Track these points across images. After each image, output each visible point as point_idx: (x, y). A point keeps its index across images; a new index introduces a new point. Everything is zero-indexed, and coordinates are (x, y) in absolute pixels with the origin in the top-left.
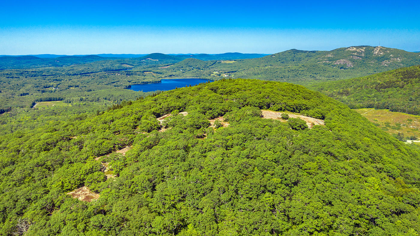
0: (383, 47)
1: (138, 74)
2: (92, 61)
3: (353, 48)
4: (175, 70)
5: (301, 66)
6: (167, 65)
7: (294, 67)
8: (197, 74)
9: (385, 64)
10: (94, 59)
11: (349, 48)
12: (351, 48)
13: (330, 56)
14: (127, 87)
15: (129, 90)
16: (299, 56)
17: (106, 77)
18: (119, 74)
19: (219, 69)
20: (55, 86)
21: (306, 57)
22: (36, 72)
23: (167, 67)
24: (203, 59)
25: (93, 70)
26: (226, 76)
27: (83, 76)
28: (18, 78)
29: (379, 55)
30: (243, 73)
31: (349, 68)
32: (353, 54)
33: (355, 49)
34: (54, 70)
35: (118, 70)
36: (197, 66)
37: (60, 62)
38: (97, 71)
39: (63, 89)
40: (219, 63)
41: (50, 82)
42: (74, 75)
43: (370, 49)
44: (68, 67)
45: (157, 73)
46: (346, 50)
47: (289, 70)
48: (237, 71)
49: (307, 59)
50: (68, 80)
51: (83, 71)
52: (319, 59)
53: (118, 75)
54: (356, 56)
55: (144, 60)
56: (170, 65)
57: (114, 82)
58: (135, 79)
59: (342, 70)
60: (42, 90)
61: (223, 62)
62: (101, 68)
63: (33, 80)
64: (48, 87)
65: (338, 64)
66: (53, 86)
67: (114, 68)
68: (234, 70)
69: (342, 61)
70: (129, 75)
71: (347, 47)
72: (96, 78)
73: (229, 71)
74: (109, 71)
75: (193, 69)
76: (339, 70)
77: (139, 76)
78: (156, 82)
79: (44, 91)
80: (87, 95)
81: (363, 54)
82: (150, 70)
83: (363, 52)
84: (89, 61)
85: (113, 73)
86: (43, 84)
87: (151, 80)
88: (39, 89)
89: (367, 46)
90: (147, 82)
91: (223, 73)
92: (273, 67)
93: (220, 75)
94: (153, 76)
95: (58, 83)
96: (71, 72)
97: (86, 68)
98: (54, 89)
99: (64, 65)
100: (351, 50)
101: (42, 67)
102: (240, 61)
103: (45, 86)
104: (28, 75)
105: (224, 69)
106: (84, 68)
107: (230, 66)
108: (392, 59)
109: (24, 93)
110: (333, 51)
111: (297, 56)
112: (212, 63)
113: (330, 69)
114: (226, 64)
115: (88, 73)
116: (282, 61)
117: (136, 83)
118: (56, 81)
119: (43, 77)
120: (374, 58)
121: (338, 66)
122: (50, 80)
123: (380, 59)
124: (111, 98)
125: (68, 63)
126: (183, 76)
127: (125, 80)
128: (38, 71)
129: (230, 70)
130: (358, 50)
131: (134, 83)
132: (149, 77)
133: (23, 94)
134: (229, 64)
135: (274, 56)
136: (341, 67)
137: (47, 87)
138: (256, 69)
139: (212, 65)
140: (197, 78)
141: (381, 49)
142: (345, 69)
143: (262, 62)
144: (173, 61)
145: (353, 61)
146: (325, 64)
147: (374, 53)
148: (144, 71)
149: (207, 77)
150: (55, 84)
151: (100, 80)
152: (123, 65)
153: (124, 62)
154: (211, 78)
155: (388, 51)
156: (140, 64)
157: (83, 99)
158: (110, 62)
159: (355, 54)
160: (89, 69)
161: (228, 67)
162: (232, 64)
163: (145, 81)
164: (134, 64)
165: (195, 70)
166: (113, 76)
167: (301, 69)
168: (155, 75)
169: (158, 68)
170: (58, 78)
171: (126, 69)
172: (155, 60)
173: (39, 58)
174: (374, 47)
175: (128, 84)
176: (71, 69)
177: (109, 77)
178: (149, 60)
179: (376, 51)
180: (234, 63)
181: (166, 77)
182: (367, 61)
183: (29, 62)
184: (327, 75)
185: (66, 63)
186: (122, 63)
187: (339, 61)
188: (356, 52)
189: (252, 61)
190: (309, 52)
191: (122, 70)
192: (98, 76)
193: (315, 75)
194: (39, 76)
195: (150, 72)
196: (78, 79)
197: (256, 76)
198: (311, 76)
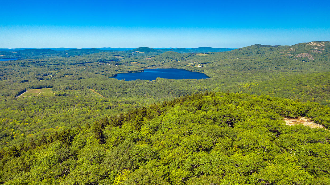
1: (125, 64)
3: (313, 43)
4: (156, 61)
5: (266, 59)
6: (151, 57)
7: (260, 60)
8: (175, 65)
10: (94, 52)
11: (309, 43)
12: (312, 43)
13: (292, 50)
14: (113, 75)
15: (114, 79)
16: (263, 50)
17: (97, 67)
18: (110, 64)
19: (193, 61)
20: (53, 74)
21: (269, 51)
22: (45, 62)
23: (151, 58)
24: (181, 52)
25: (91, 60)
26: (199, 67)
27: (81, 65)
30: (214, 64)
32: (314, 48)
33: (315, 44)
34: (60, 60)
35: (111, 61)
36: (175, 58)
37: (68, 53)
38: (93, 61)
39: (59, 76)
40: (194, 55)
41: (51, 70)
42: (74, 64)
43: (329, 44)
45: (141, 63)
46: (307, 45)
47: (256, 62)
48: (209, 62)
49: (270, 53)
50: (66, 69)
51: (82, 61)
52: (281, 52)
53: (108, 64)
54: (317, 50)
55: (133, 53)
56: (153, 57)
57: (103, 71)
58: (121, 69)
59: (304, 62)
61: (197, 54)
62: (97, 59)
63: (39, 69)
64: (48, 75)
65: (299, 57)
66: (52, 74)
67: (108, 59)
68: (206, 62)
69: (304, 55)
70: (118, 65)
71: (307, 42)
72: (90, 67)
73: (202, 63)
74: (102, 61)
75: (172, 61)
76: (301, 63)
77: (125, 66)
78: (139, 71)
79: (42, 78)
80: (75, 83)
81: (323, 48)
82: (136, 61)
83: (324, 46)
84: (91, 53)
85: (105, 63)
86: (44, 73)
87: (135, 70)
89: (326, 41)
90: (132, 72)
91: (197, 64)
92: (240, 59)
93: (194, 66)
94: (138, 66)
95: (57, 71)
97: (85, 58)
99: (71, 56)
100: (311, 44)
102: (211, 54)
103: (45, 74)
104: (37, 64)
105: (198, 60)
106: (83, 59)
107: (203, 58)
109: (24, 80)
110: (294, 45)
111: (261, 50)
112: (188, 55)
113: (293, 61)
114: (200, 56)
115: (86, 63)
116: (248, 54)
117: (122, 72)
119: (48, 66)
121: (300, 59)
122: (52, 69)
124: (94, 87)
125: (74, 54)
126: (162, 66)
127: (112, 69)
128: (47, 60)
129: (203, 61)
130: (318, 45)
131: (120, 72)
132: (134, 67)
133: (23, 81)
134: (202, 56)
135: (241, 50)
136: (303, 60)
138: (225, 61)
139: (188, 57)
140: (174, 68)
142: (306, 62)
143: (231, 55)
145: (314, 55)
146: (288, 57)
148: (131, 62)
149: (183, 68)
150: (53, 72)
151: (92, 69)
152: (115, 56)
153: (117, 54)
154: (186, 68)
156: (129, 56)
159: (316, 48)
160: (87, 59)
161: (201, 59)
162: (204, 56)
163: (130, 70)
164: (125, 56)
165: (173, 61)
166: (104, 66)
167: (266, 61)
168: (139, 65)
169: (143, 59)
170: (59, 67)
171: (118, 60)
172: (142, 52)
173: (53, 51)
175: (114, 73)
176: (74, 59)
177: (100, 66)
178: (137, 52)
180: (206, 56)
181: (149, 67)
182: (327, 54)
183: (45, 53)
184: (291, 66)
185: (73, 54)
186: (115, 55)
187: (300, 54)
188: (317, 46)
189: (221, 54)
190: (272, 46)
191: (114, 60)
192: (92, 66)
193: (279, 67)
194: (46, 65)
195: (136, 62)
196: (75, 68)
197: (226, 67)
198: (276, 67)
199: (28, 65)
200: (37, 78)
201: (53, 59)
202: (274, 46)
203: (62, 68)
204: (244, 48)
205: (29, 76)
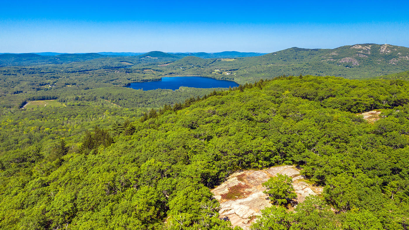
0: (389, 45)
1: (138, 72)
2: (92, 58)
3: (358, 46)
4: (174, 68)
5: (306, 64)
6: (167, 63)
7: (298, 66)
8: (198, 72)
9: (393, 62)
10: (93, 57)
11: (354, 45)
12: (356, 46)
13: (335, 54)
14: (126, 85)
15: (128, 88)
16: (301, 54)
17: (104, 75)
18: (118, 72)
19: (219, 67)
20: (51, 83)
21: (308, 55)
22: (34, 69)
23: (167, 65)
24: (203, 57)
25: (93, 67)
26: (228, 74)
27: (82, 73)
28: (16, 75)
29: (387, 53)
30: (245, 71)
31: (355, 67)
32: (359, 52)
33: (360, 47)
34: (53, 67)
35: (118, 68)
36: (197, 64)
37: (60, 59)
38: (96, 68)
39: (59, 86)
40: (219, 61)
42: (73, 72)
43: (376, 47)
44: (67, 64)
45: (157, 71)
46: (351, 48)
47: (294, 69)
48: (239, 69)
49: (309, 57)
50: (65, 77)
51: (82, 68)
52: (322, 57)
53: (117, 72)
54: (362, 54)
55: (143, 58)
56: (169, 63)
57: (113, 80)
58: (134, 77)
59: (348, 68)
60: (38, 87)
61: (223, 60)
62: (100, 66)
63: (30, 77)
64: (45, 85)
65: (343, 62)
66: (49, 84)
67: (114, 66)
68: (235, 68)
69: (347, 60)
70: (128, 73)
71: (351, 45)
72: (95, 76)
73: (231, 69)
74: (108, 68)
75: (193, 67)
76: (345, 69)
77: (138, 74)
78: (156, 79)
79: (39, 89)
80: (84, 94)
81: (369, 52)
82: (150, 68)
83: (369, 50)
84: (89, 58)
85: (112, 71)
86: (39, 82)
87: (151, 78)
88: (34, 86)
89: (373, 44)
90: (147, 80)
91: (225, 71)
92: (276, 65)
93: (221, 73)
94: (153, 74)
95: (55, 80)
96: (70, 69)
97: (85, 65)
98: (50, 87)
99: (64, 62)
100: (356, 48)
101: (41, 64)
102: (240, 59)
103: (41, 84)
104: (26, 73)
105: (225, 67)
106: (83, 65)
107: (231, 64)
108: (400, 57)
109: (18, 91)
110: (337, 49)
111: (299, 54)
112: (212, 61)
113: (336, 67)
114: (227, 62)
115: (87, 70)
116: (284, 59)
117: (135, 80)
118: (53, 79)
119: (41, 74)
120: (381, 56)
121: (344, 65)
122: (47, 78)
123: (387, 57)
124: (109, 98)
125: (68, 60)
126: (183, 74)
127: (124, 78)
128: (36, 68)
129: (231, 68)
130: (364, 48)
131: (133, 81)
132: (148, 75)
133: (16, 92)
134: (229, 62)
135: (275, 55)
136: (347, 65)
137: (43, 85)
138: (258, 67)
139: (212, 63)
140: (198, 76)
141: (388, 47)
142: (350, 67)
143: (264, 60)
144: (172, 59)
145: (359, 59)
146: (330, 62)
147: (381, 51)
148: (144, 69)
149: (208, 75)
150: (51, 81)
151: (99, 78)
152: (122, 63)
153: (123, 60)
154: (212, 76)
155: (395, 49)
156: (139, 62)
157: (78, 98)
158: (110, 59)
159: (361, 52)
160: (88, 66)
161: (229, 65)
162: (232, 62)
163: (145, 78)
164: (133, 62)
165: (195, 68)
166: (112, 74)
167: (305, 67)
168: (155, 72)
169: (157, 66)
170: (55, 76)
171: (126, 67)
172: (155, 58)
173: (39, 56)
174: (381, 45)
175: (127, 82)
176: (71, 66)
177: (108, 74)
178: (148, 58)
179: (383, 49)
180: (234, 61)
181: (166, 75)
182: (374, 59)
183: (30, 60)
184: (333, 73)
185: (66, 60)
186: (122, 60)
187: (344, 59)
188: (362, 49)
189: (252, 59)
190: (312, 50)
191: (121, 67)
192: (97, 74)
193: (321, 74)
194: (36, 73)
195: (150, 70)
196: (76, 77)
197: (259, 74)
198: (316, 74)
199: (14, 74)
200: (32, 88)
201: (43, 66)
202: (314, 50)
203: (60, 77)
204: (279, 52)
205: (22, 85)
